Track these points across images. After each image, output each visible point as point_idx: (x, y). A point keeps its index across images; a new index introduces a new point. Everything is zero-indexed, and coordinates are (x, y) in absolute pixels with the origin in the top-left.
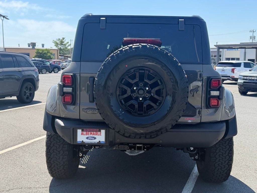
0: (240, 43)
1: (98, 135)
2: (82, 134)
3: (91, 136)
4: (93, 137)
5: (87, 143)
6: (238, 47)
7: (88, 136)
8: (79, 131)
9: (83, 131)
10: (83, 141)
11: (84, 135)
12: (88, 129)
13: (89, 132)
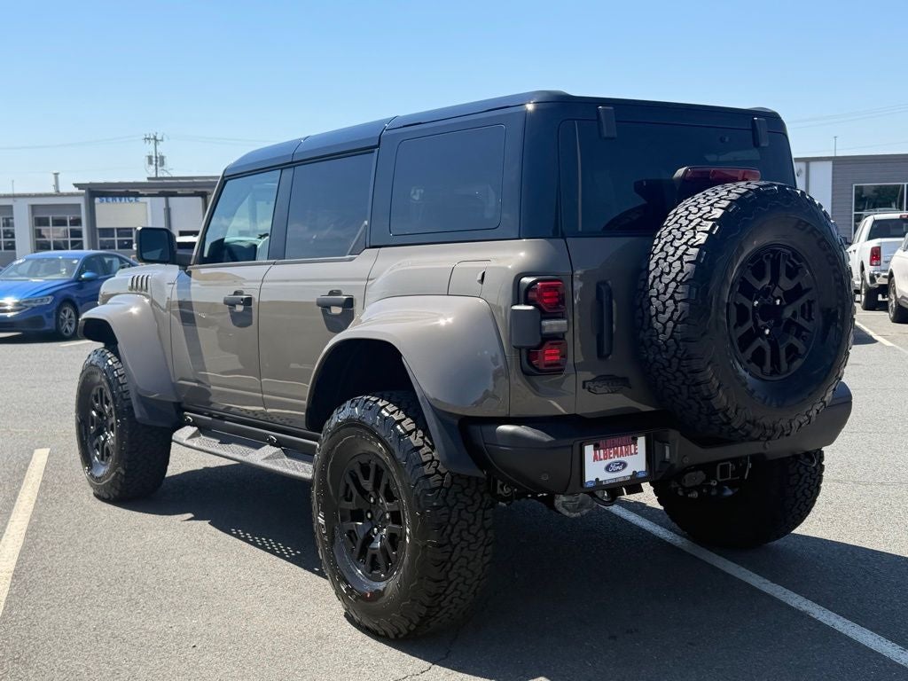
0: (149, 178)
1: (632, 454)
2: (596, 458)
3: (617, 459)
4: (621, 463)
5: (607, 483)
6: (156, 191)
7: (608, 461)
8: (589, 450)
9: (597, 447)
10: (597, 479)
11: (601, 460)
12: (609, 441)
13: (610, 448)
